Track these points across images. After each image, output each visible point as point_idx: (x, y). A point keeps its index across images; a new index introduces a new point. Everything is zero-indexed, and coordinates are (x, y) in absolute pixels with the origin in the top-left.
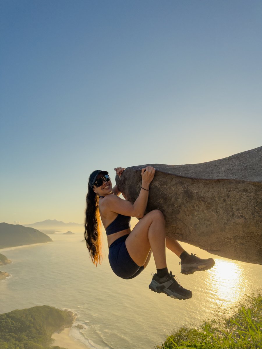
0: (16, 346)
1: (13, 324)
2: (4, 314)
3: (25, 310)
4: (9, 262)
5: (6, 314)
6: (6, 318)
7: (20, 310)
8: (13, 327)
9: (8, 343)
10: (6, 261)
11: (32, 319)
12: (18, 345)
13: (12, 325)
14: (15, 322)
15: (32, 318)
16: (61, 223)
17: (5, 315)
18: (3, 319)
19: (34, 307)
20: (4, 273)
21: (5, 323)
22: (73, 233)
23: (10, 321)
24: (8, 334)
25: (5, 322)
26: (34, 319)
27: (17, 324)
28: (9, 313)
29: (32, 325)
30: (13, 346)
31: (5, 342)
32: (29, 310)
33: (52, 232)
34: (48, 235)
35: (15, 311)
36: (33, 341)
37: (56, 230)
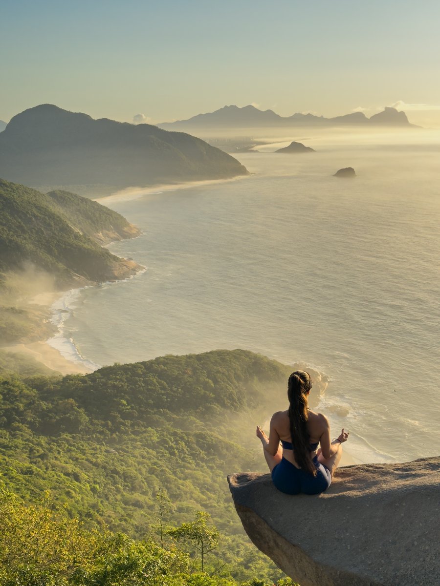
0: (178, 438)
1: (164, 388)
2: (138, 363)
3: (189, 357)
4: (134, 231)
5: (143, 363)
6: (144, 374)
7: (177, 357)
8: (163, 395)
9: (157, 431)
10: (125, 229)
11: (210, 381)
12: (182, 438)
13: (163, 392)
14: (167, 383)
15: (208, 377)
16: (269, 118)
17: (142, 366)
18: (139, 376)
19: (211, 353)
20: (125, 261)
21: (143, 385)
22: (309, 150)
23: (155, 381)
24: (155, 410)
25: (144, 382)
26: (216, 382)
27: (175, 389)
28: (151, 362)
29: (212, 395)
30: (170, 439)
31: (150, 429)
32: (199, 358)
33: (246, 146)
34: (234, 155)
35: (164, 358)
36: (218, 432)
37: (255, 140)
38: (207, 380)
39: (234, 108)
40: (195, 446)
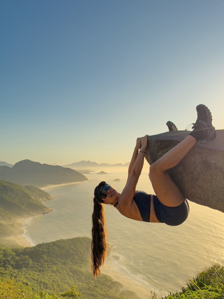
0: (63, 269)
1: (59, 251)
2: (51, 242)
3: (68, 240)
4: (52, 198)
5: (52, 242)
6: (52, 246)
7: (64, 240)
8: (59, 253)
9: (56, 266)
10: (49, 197)
11: (75, 248)
12: (64, 269)
13: (58, 252)
14: (60, 249)
16: (95, 164)
17: (52, 243)
18: (51, 247)
19: (75, 238)
20: (48, 208)
21: (52, 250)
22: (106, 173)
23: (56, 248)
24: (56, 259)
25: (53, 249)
26: (76, 248)
27: (62, 251)
28: (55, 242)
29: (75, 253)
30: (60, 269)
31: (53, 266)
32: (71, 240)
33: (88, 172)
34: (84, 175)
35: (59, 240)
36: (77, 266)
37: (90, 170)
38: (73, 247)
39: (84, 161)
40: (69, 271)
